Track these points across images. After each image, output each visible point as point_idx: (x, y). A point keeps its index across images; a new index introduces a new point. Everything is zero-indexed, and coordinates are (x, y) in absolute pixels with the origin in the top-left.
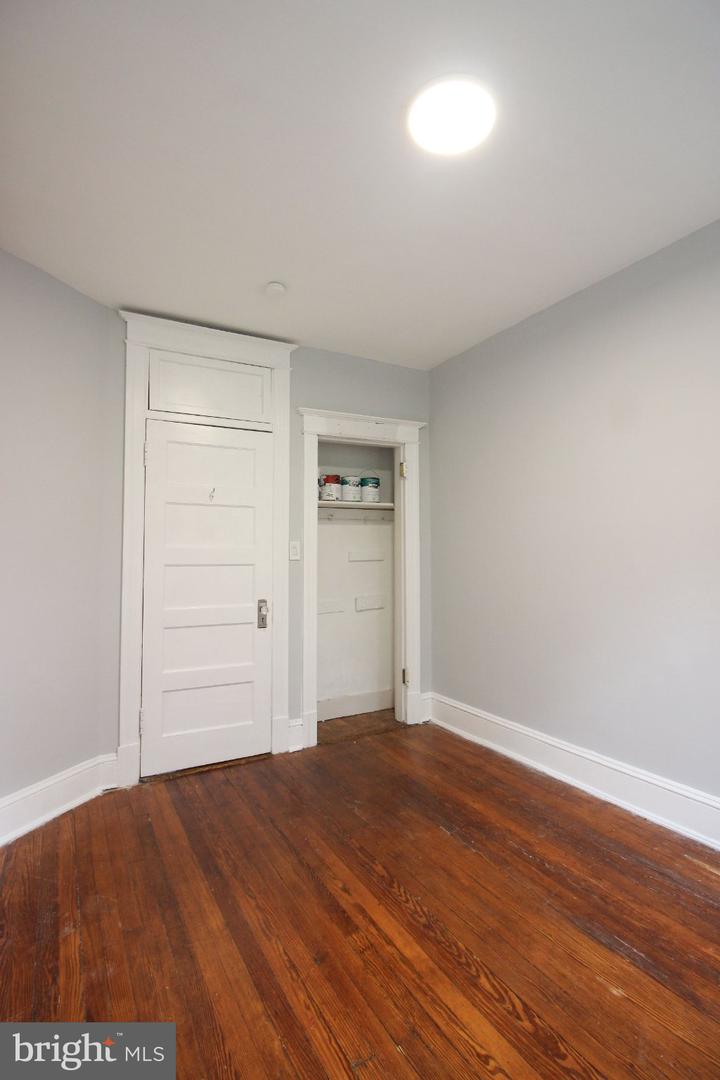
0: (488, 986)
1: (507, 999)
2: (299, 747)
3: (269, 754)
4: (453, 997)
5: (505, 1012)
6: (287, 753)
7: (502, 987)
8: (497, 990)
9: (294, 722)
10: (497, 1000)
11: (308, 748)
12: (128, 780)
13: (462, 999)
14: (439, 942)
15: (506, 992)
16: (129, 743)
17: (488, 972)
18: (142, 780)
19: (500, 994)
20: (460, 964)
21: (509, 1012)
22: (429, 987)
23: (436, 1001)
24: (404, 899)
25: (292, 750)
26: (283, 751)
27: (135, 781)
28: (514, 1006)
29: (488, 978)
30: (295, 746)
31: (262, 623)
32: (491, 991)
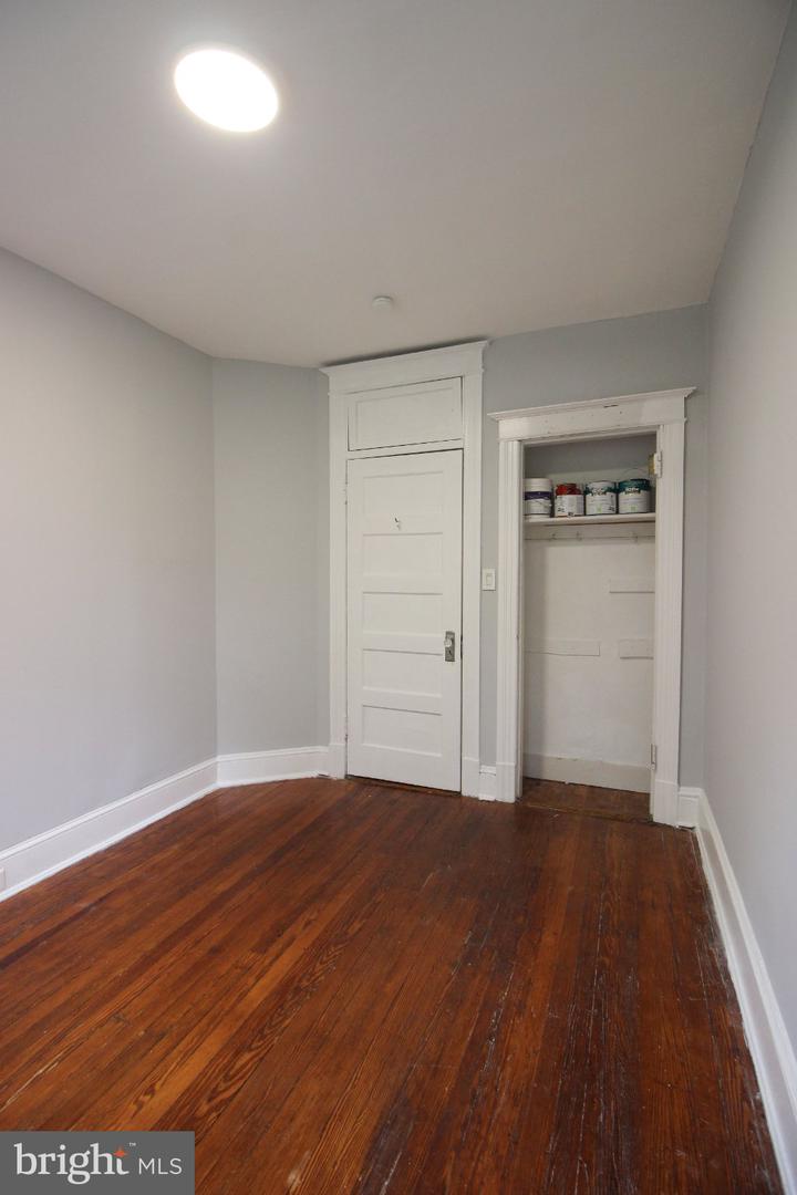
0: (240, 1063)
1: (230, 1083)
2: (491, 798)
3: (459, 794)
4: (213, 1044)
5: (213, 1086)
6: (476, 799)
7: (246, 1073)
8: (238, 1072)
9: (486, 769)
10: (226, 1075)
11: (502, 803)
12: (337, 773)
13: (215, 1050)
14: (281, 1006)
15: (241, 1078)
16: (337, 743)
17: (261, 1056)
18: (347, 776)
19: (235, 1075)
20: (261, 1031)
21: (215, 1089)
22: (218, 1024)
23: (203, 1035)
24: (325, 959)
25: (483, 797)
26: (473, 795)
27: (341, 776)
28: (224, 1091)
29: (251, 1059)
30: (486, 795)
31: (450, 656)
32: (237, 1066)
